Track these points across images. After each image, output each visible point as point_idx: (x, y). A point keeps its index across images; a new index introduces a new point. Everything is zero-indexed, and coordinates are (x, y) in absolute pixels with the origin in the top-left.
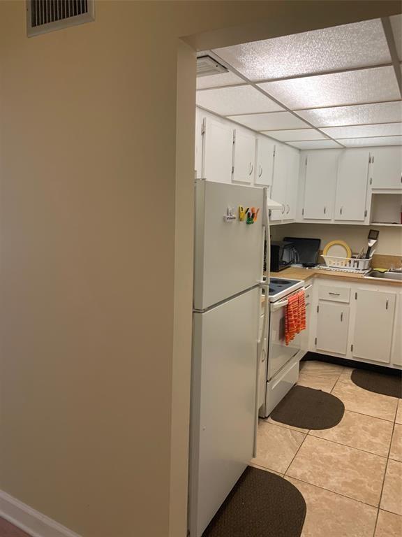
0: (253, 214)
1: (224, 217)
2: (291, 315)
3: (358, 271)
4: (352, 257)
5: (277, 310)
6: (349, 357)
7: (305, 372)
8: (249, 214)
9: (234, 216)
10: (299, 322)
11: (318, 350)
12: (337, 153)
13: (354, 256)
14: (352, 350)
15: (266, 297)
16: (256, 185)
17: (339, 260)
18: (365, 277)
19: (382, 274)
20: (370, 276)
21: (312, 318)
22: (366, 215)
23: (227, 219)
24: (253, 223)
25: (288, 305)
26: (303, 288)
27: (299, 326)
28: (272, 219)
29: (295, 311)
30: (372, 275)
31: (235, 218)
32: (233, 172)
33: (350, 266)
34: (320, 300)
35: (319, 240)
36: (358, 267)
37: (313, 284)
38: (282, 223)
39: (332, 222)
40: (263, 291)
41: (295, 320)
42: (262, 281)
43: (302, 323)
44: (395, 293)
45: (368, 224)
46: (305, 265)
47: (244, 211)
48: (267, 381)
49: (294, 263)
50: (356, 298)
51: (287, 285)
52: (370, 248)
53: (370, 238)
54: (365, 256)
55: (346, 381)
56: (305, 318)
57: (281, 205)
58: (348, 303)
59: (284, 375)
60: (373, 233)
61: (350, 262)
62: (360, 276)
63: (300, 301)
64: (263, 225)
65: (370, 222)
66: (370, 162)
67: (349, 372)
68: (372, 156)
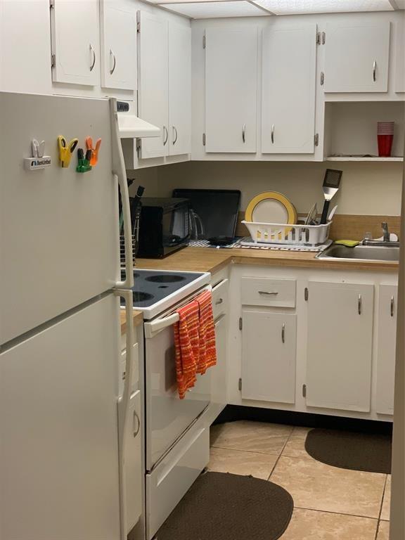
0: (89, 152)
1: (25, 162)
2: (185, 342)
3: (308, 248)
4: (299, 222)
5: (158, 334)
6: (300, 408)
7: (221, 445)
8: (80, 152)
9: (45, 157)
10: (202, 352)
11: (244, 400)
12: (259, 25)
13: (301, 219)
14: (304, 395)
15: (128, 310)
16: (104, 90)
17: (274, 228)
18: (321, 259)
19: (350, 251)
20: (329, 255)
21: (228, 343)
22: (316, 143)
23: (33, 165)
24: (89, 169)
25: (179, 323)
26: (209, 288)
27: (202, 360)
28: (144, 156)
29: (193, 333)
30: (334, 253)
31: (48, 162)
32: (53, 66)
33: (293, 239)
34: (244, 306)
35: (238, 192)
36: (307, 239)
37: (229, 277)
38: (166, 163)
39: (258, 158)
40: (123, 301)
41: (195, 350)
42: (119, 282)
43: (208, 354)
44: (372, 284)
45: (322, 161)
46: (214, 242)
47: (68, 147)
48: (147, 472)
49: (193, 238)
50: (306, 299)
51: (179, 283)
52: (327, 205)
53: (327, 185)
54: (319, 219)
55: (296, 453)
56: (214, 344)
57: (158, 129)
58: (293, 309)
59: (180, 456)
60: (332, 176)
61: (293, 231)
62: (311, 257)
63: (203, 313)
64: (113, 173)
65: (324, 156)
66: (318, 42)
67: (301, 436)
68: (321, 31)
